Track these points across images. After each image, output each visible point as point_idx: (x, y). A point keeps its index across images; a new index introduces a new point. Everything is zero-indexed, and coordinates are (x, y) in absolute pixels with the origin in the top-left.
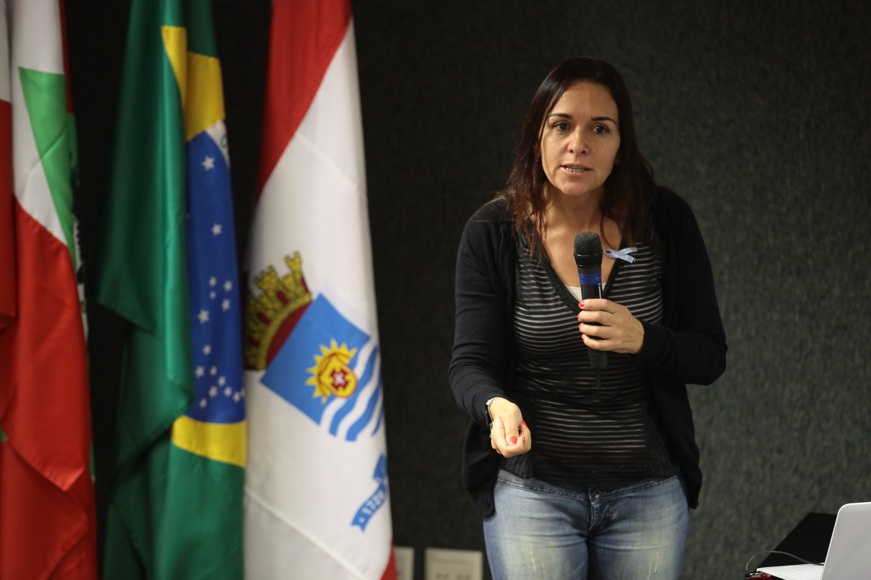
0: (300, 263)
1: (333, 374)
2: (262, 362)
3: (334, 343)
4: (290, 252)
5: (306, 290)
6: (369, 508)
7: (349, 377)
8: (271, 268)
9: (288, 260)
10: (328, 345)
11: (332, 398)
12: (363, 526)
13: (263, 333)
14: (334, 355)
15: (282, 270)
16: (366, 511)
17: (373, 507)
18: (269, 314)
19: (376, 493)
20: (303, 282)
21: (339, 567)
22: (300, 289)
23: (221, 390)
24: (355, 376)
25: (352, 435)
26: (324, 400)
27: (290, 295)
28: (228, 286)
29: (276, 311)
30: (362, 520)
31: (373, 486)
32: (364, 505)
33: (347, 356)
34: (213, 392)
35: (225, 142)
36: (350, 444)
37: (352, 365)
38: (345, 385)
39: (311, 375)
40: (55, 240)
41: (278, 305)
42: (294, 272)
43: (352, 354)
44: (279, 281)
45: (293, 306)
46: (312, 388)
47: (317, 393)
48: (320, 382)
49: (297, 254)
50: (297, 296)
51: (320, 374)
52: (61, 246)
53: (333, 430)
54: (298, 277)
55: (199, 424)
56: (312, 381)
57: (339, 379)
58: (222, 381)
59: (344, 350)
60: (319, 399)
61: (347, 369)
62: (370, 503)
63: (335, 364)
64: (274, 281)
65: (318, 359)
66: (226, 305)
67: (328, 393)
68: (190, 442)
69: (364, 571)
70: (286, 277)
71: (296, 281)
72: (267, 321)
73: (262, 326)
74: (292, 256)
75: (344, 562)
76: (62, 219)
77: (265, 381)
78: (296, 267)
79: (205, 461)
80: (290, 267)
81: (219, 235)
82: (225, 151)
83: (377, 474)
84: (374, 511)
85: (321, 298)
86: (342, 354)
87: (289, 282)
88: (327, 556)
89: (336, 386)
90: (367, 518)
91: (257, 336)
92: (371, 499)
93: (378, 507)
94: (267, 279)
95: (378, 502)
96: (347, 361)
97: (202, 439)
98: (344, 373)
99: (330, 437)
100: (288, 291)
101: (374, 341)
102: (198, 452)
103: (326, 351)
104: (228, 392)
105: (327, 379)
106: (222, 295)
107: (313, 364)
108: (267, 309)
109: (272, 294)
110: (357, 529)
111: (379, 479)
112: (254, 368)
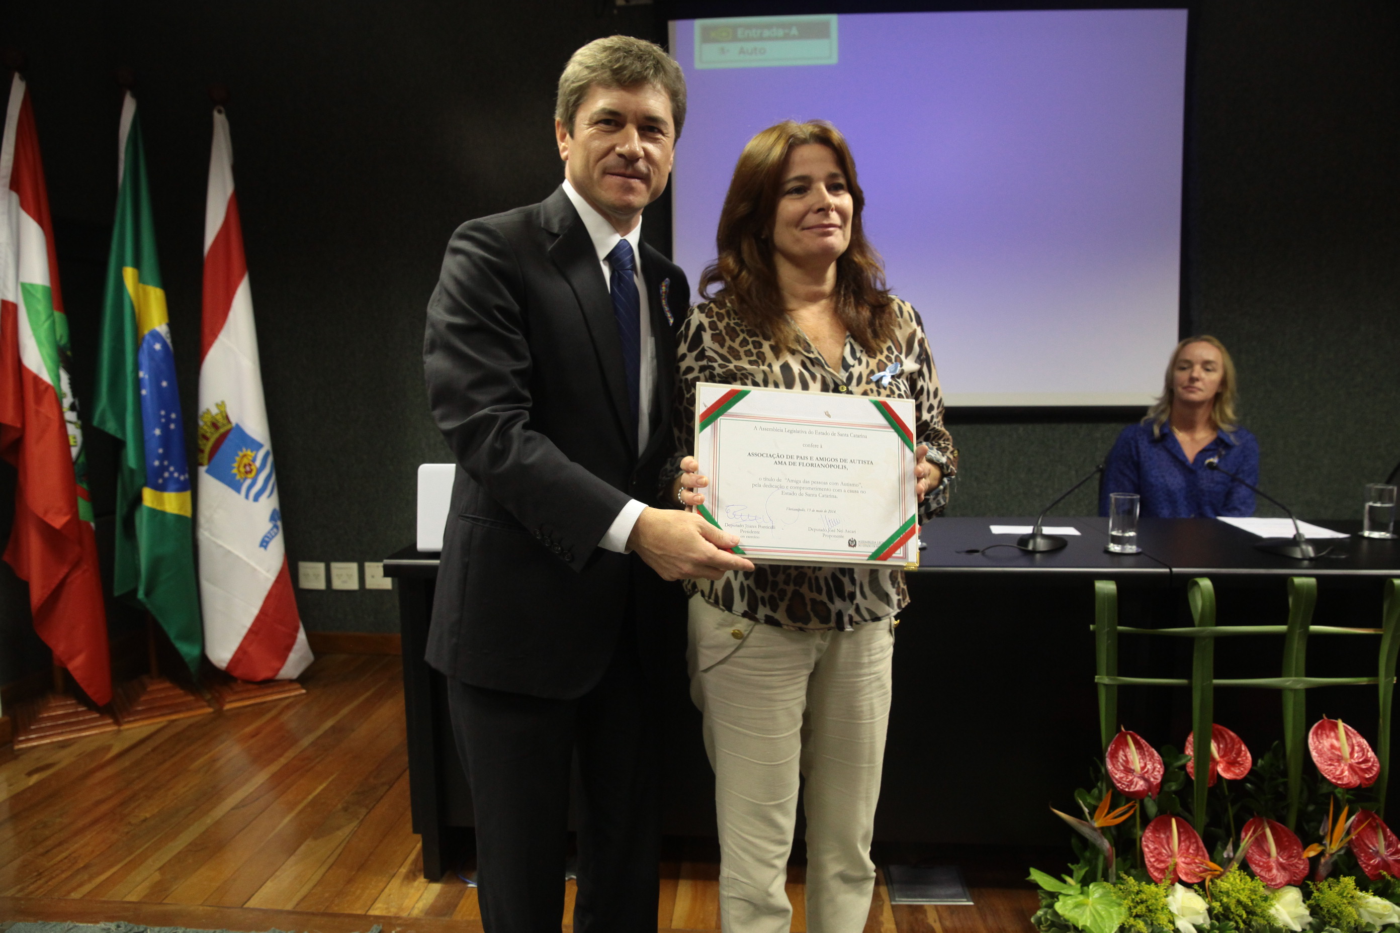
0: (225, 407)
1: (245, 466)
2: (205, 461)
3: (244, 449)
4: (219, 401)
5: (229, 422)
6: (268, 537)
7: (253, 467)
8: (208, 410)
9: (217, 405)
10: (241, 451)
11: (245, 479)
12: (265, 547)
13: (205, 445)
14: (245, 456)
15: (214, 411)
16: (267, 539)
17: (270, 537)
18: (208, 435)
19: (272, 529)
20: (227, 418)
21: (255, 570)
22: (225, 422)
23: (171, 474)
24: (255, 466)
25: (256, 499)
26: (242, 481)
27: (219, 425)
28: (173, 416)
29: (212, 434)
30: (265, 544)
31: (270, 526)
32: (266, 536)
33: (251, 456)
34: (166, 475)
35: (168, 335)
36: (256, 504)
37: (254, 460)
38: (251, 472)
39: (234, 468)
40: (44, 382)
41: (213, 430)
42: (221, 412)
43: (253, 454)
44: (213, 417)
45: (222, 430)
46: (235, 475)
47: (238, 477)
48: (239, 471)
49: (223, 402)
50: (224, 425)
51: (239, 467)
52: (48, 386)
53: (247, 497)
54: (224, 415)
55: (158, 493)
56: (235, 471)
57: (248, 469)
58: (172, 469)
59: (249, 452)
60: (239, 481)
61: (251, 463)
62: (269, 535)
63: (245, 461)
64: (209, 417)
65: (238, 459)
66: (172, 426)
67: (243, 476)
68: (153, 502)
69: (268, 571)
70: (217, 415)
71: (223, 417)
72: (207, 439)
73: (205, 441)
74: (220, 403)
75: (258, 568)
76: (49, 370)
77: (208, 471)
78: (223, 409)
79: (163, 513)
80: (218, 409)
81: (166, 388)
82: (169, 341)
83: (272, 518)
84: (271, 539)
85: (238, 426)
86: (249, 455)
87: (219, 418)
88: (248, 564)
89: (247, 472)
90: (268, 543)
91: (202, 447)
92: (269, 532)
93: (273, 537)
94: (206, 415)
95: (273, 534)
96: (251, 458)
97: (161, 501)
98: (250, 465)
99: (246, 501)
100: (218, 422)
101: (267, 446)
102: (159, 508)
103: (241, 454)
104: (176, 475)
105: (242, 470)
106: (169, 421)
107: (235, 461)
108: (207, 432)
109: (209, 424)
110: (262, 549)
111: (274, 522)
112: (202, 465)
